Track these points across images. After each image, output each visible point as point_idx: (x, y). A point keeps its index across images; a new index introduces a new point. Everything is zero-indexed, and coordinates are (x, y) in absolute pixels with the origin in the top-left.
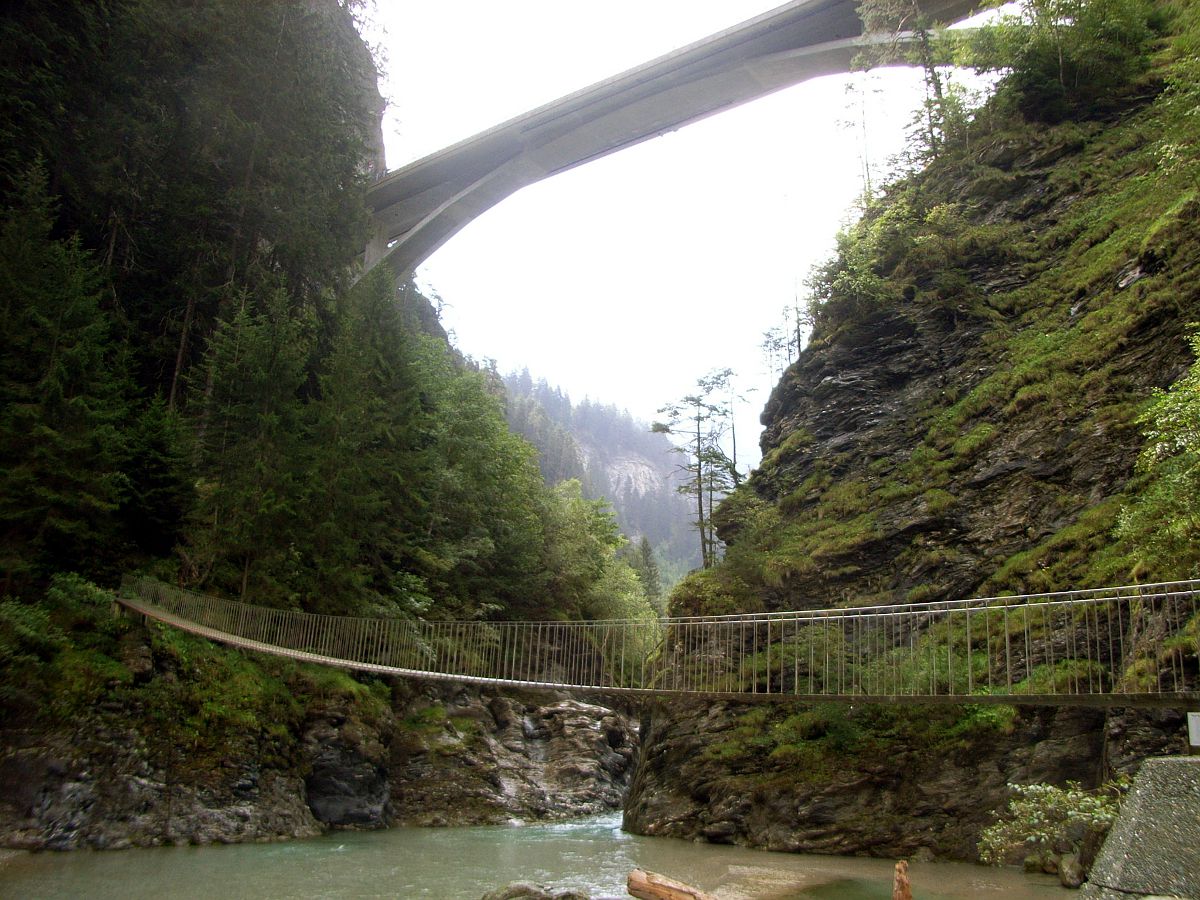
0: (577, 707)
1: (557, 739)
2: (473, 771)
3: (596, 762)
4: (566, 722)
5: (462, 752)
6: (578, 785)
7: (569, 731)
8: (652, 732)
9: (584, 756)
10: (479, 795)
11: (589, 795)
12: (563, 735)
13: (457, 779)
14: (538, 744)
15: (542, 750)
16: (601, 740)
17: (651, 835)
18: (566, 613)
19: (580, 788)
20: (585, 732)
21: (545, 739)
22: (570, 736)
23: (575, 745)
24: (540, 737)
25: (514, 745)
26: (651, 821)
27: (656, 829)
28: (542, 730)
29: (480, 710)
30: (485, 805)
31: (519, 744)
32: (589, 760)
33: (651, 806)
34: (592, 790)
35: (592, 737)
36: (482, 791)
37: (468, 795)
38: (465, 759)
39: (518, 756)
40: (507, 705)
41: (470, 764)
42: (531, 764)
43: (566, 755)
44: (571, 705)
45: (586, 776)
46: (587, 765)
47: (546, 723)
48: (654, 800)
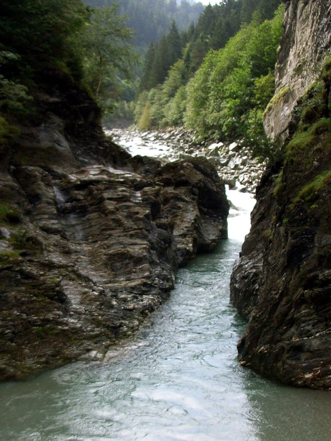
0: (109, 174)
1: (94, 215)
2: (34, 287)
3: (145, 243)
4: (106, 195)
5: (18, 263)
6: (130, 272)
7: (110, 206)
8: (316, 252)
9: (132, 236)
10: (48, 321)
11: (145, 284)
12: (104, 212)
13: (19, 304)
14: (72, 219)
15: (79, 228)
16: (147, 216)
17: (306, 386)
18: (63, 62)
19: (133, 276)
20: (128, 207)
21: (78, 213)
22: (113, 213)
23: (118, 223)
24: (72, 210)
25: (50, 226)
26: (309, 369)
27: (313, 379)
28: (74, 203)
29: (12, 188)
30: (57, 334)
31: (54, 224)
32: (138, 241)
33: (309, 351)
34: (148, 277)
35: (137, 213)
36: (50, 316)
37: (34, 323)
38: (21, 272)
39: (57, 237)
40: (35, 176)
41: (28, 276)
42: (73, 247)
43: (110, 235)
44: (103, 172)
45: (138, 261)
46: (138, 248)
47: (80, 194)
48: (315, 343)
